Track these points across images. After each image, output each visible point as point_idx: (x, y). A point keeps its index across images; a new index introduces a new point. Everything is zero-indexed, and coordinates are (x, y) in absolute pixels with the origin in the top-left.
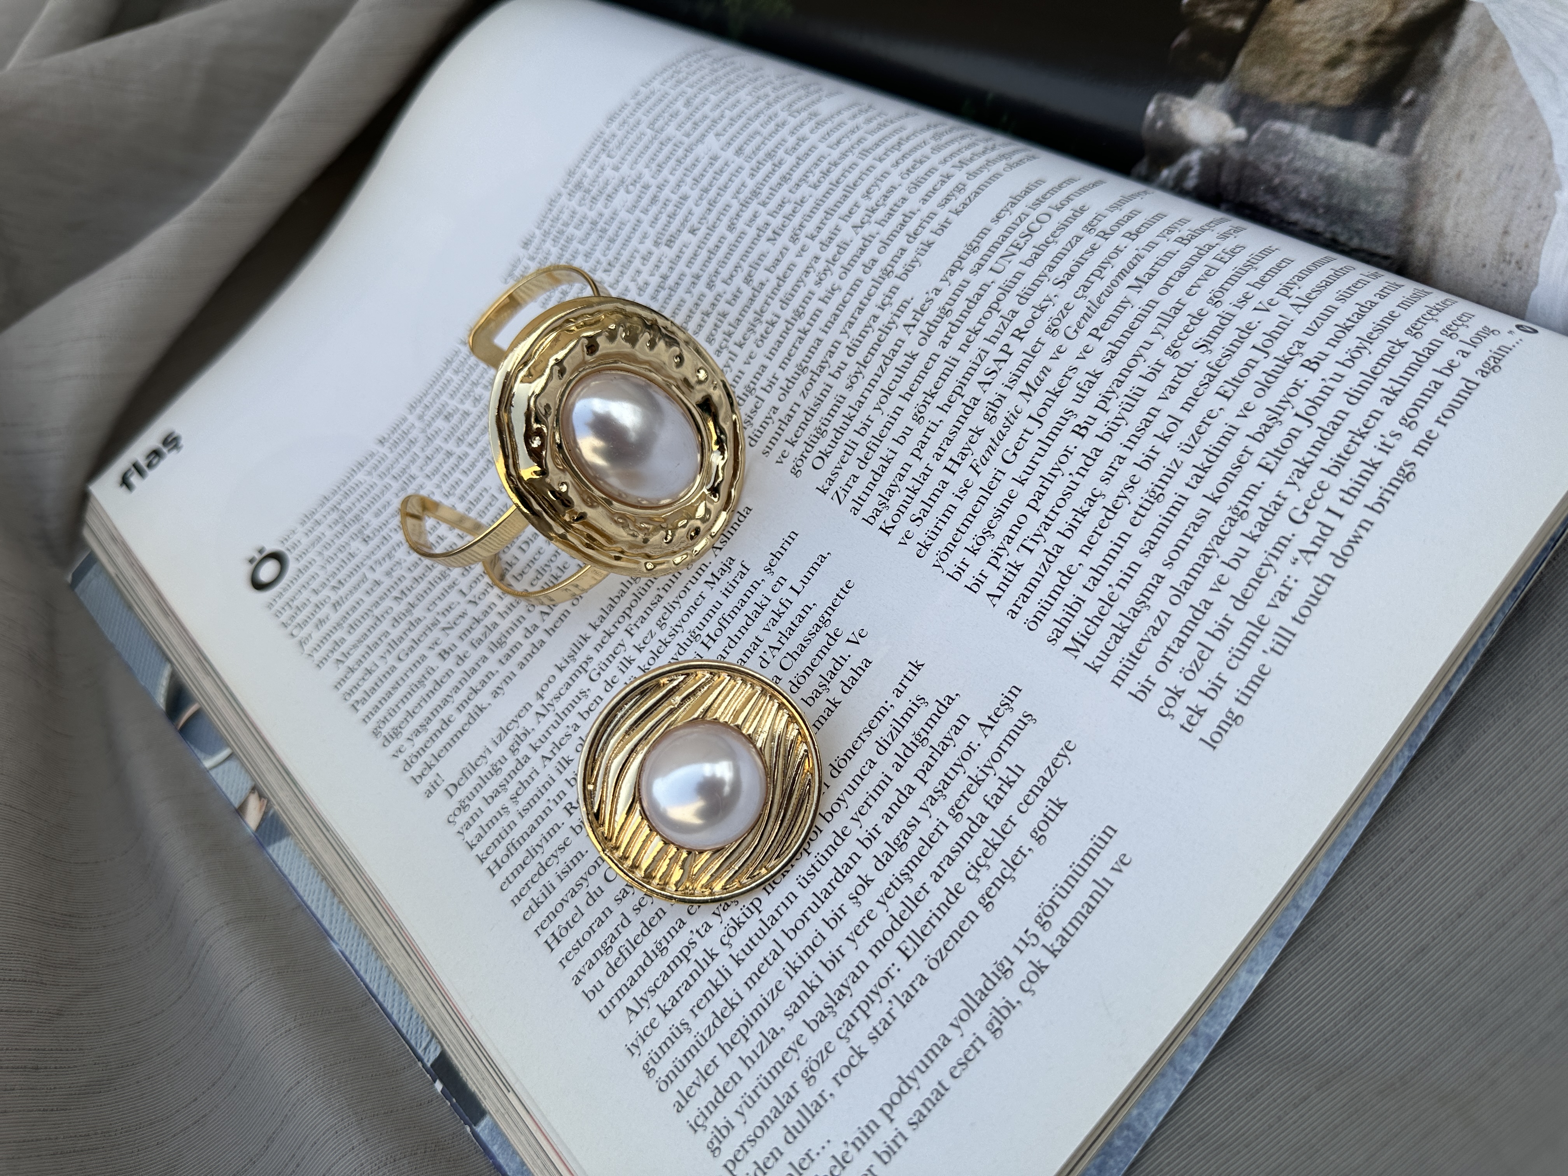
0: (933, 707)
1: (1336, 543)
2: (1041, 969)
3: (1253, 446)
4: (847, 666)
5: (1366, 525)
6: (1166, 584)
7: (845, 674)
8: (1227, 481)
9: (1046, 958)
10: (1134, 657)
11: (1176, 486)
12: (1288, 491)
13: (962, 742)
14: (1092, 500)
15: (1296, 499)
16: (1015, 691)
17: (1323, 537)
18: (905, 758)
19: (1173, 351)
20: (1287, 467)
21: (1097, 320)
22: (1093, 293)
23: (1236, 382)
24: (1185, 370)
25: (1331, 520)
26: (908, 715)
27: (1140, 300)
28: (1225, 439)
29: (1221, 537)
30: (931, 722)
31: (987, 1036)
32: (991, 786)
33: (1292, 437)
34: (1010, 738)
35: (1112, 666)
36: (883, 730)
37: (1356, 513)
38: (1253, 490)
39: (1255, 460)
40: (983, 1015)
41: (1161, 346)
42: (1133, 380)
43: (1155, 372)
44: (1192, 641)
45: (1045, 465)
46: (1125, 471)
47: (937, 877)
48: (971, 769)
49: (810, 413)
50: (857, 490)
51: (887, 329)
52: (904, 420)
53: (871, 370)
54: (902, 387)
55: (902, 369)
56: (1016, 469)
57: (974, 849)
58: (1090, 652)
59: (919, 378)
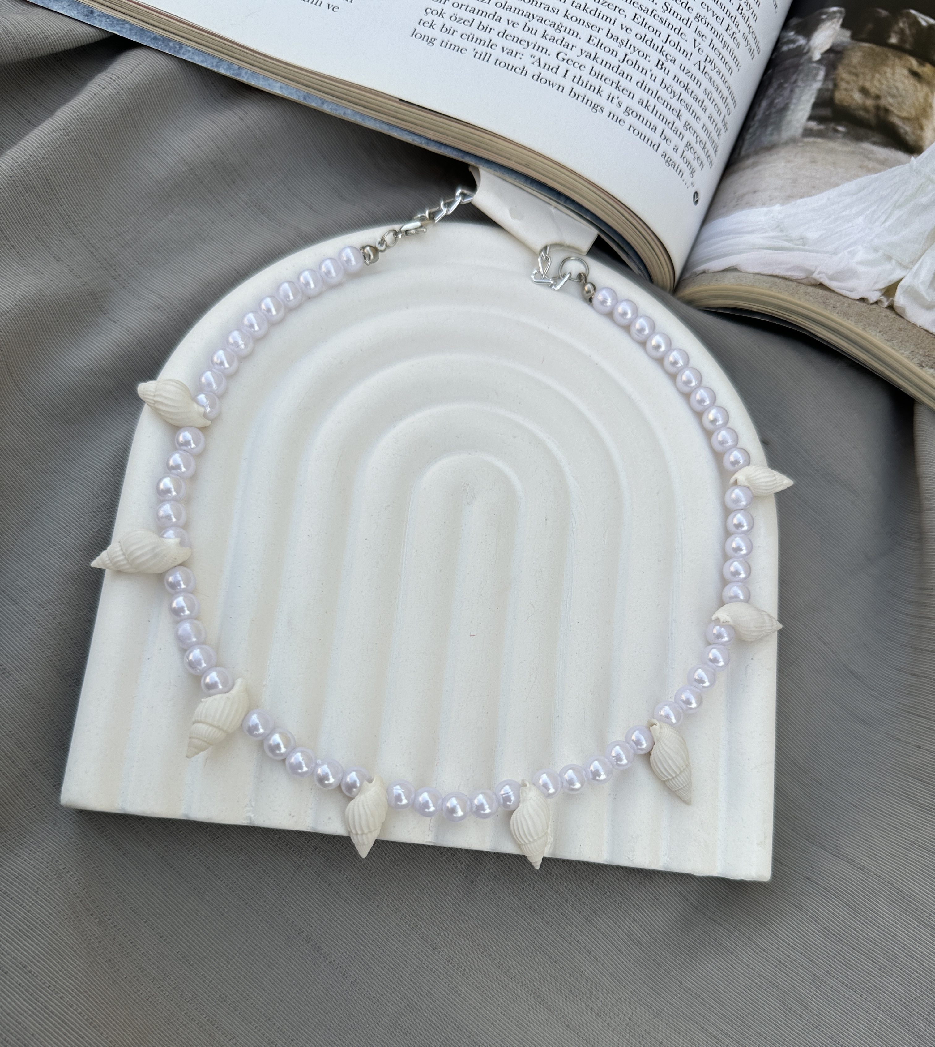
1: (546, 74)
3: (603, 33)
5: (561, 88)
8: (578, 21)
12: (577, 51)
15: (573, 54)
17: (550, 68)
23: (644, 23)
25: (562, 71)
28: (606, 18)
29: (541, 20)
33: (611, 51)
37: (568, 83)
38: (575, 34)
39: (594, 34)
44: (474, 16)
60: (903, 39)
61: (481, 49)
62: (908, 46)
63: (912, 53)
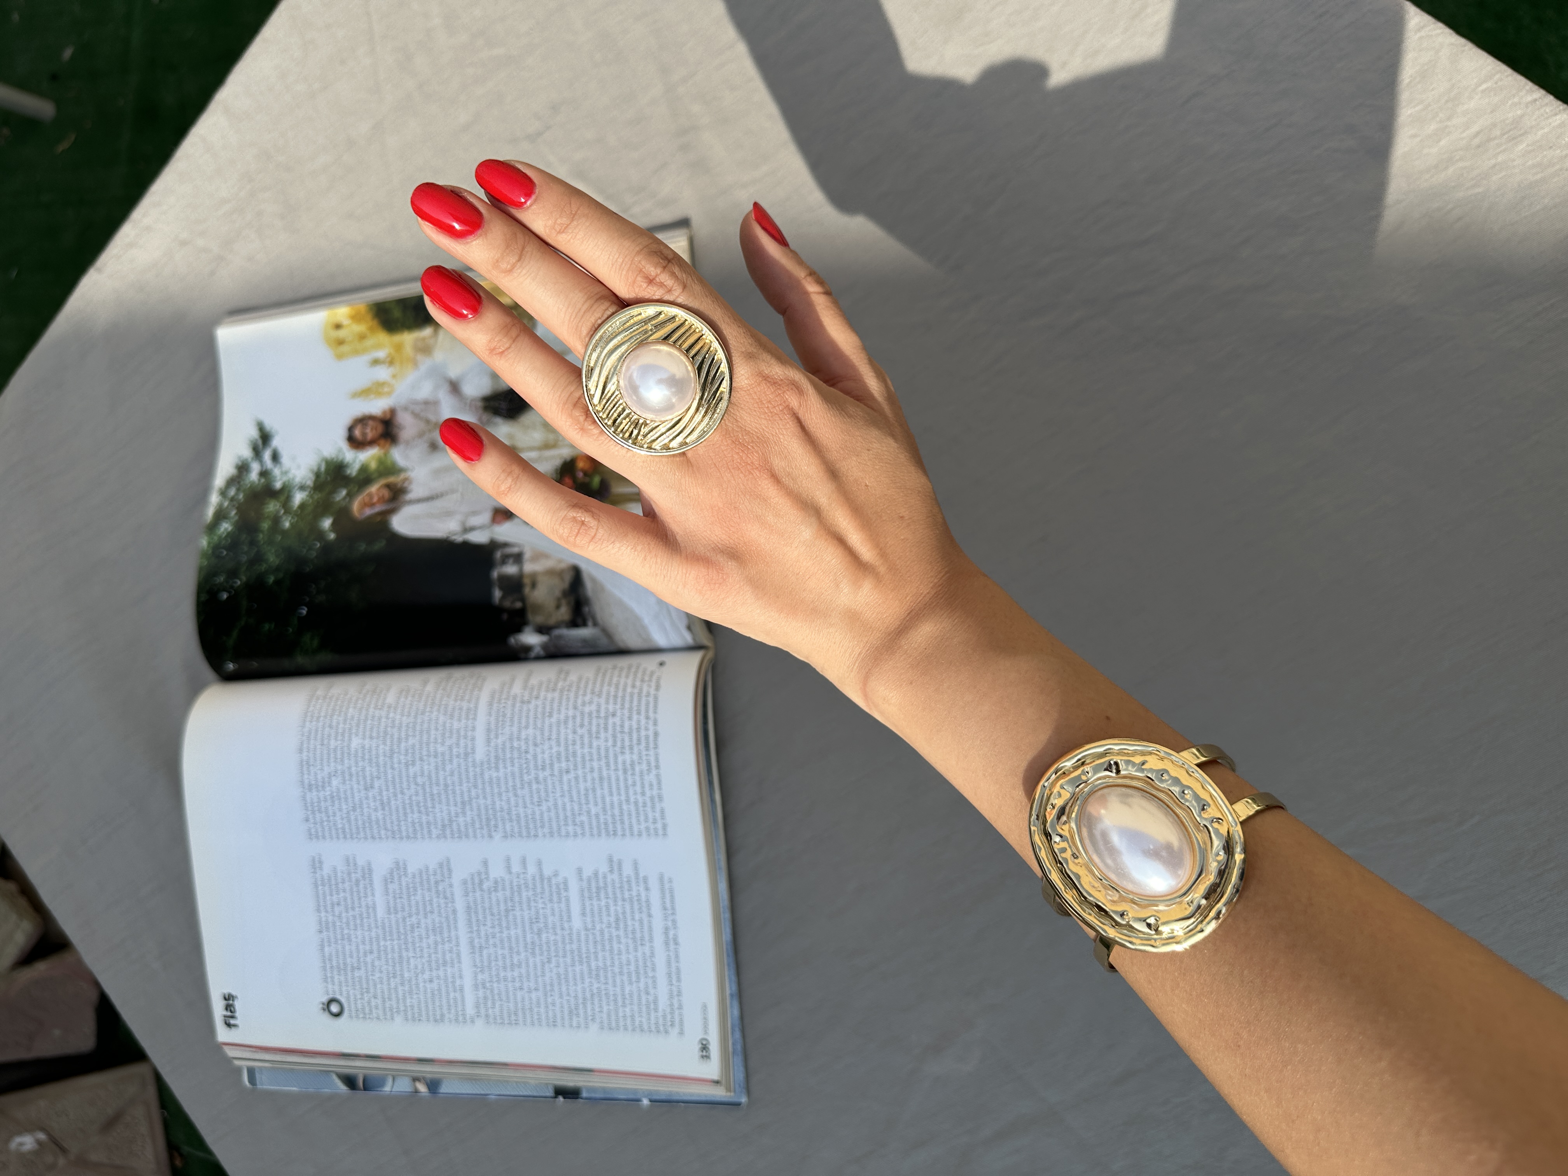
0: (594, 878)
3: (615, 749)
4: (560, 883)
6: (623, 802)
7: (562, 887)
8: (616, 763)
9: (673, 917)
10: (630, 826)
12: (632, 756)
13: (609, 880)
14: (586, 790)
16: (610, 857)
17: (649, 764)
18: (599, 897)
25: (648, 758)
27: (554, 719)
28: (607, 751)
29: (625, 780)
30: (597, 881)
31: (677, 947)
32: (626, 886)
33: (623, 740)
34: (620, 869)
39: (618, 753)
41: (570, 732)
42: (570, 748)
43: (574, 742)
44: (640, 812)
45: (566, 788)
46: (589, 777)
47: (633, 919)
48: (617, 885)
49: (479, 815)
50: (516, 830)
51: (482, 774)
52: (512, 800)
53: (488, 789)
54: (503, 789)
55: (499, 785)
56: (558, 794)
57: (636, 907)
58: (620, 833)
59: (507, 783)
60: (517, 601)
61: (657, 801)
62: (519, 596)
63: (522, 592)
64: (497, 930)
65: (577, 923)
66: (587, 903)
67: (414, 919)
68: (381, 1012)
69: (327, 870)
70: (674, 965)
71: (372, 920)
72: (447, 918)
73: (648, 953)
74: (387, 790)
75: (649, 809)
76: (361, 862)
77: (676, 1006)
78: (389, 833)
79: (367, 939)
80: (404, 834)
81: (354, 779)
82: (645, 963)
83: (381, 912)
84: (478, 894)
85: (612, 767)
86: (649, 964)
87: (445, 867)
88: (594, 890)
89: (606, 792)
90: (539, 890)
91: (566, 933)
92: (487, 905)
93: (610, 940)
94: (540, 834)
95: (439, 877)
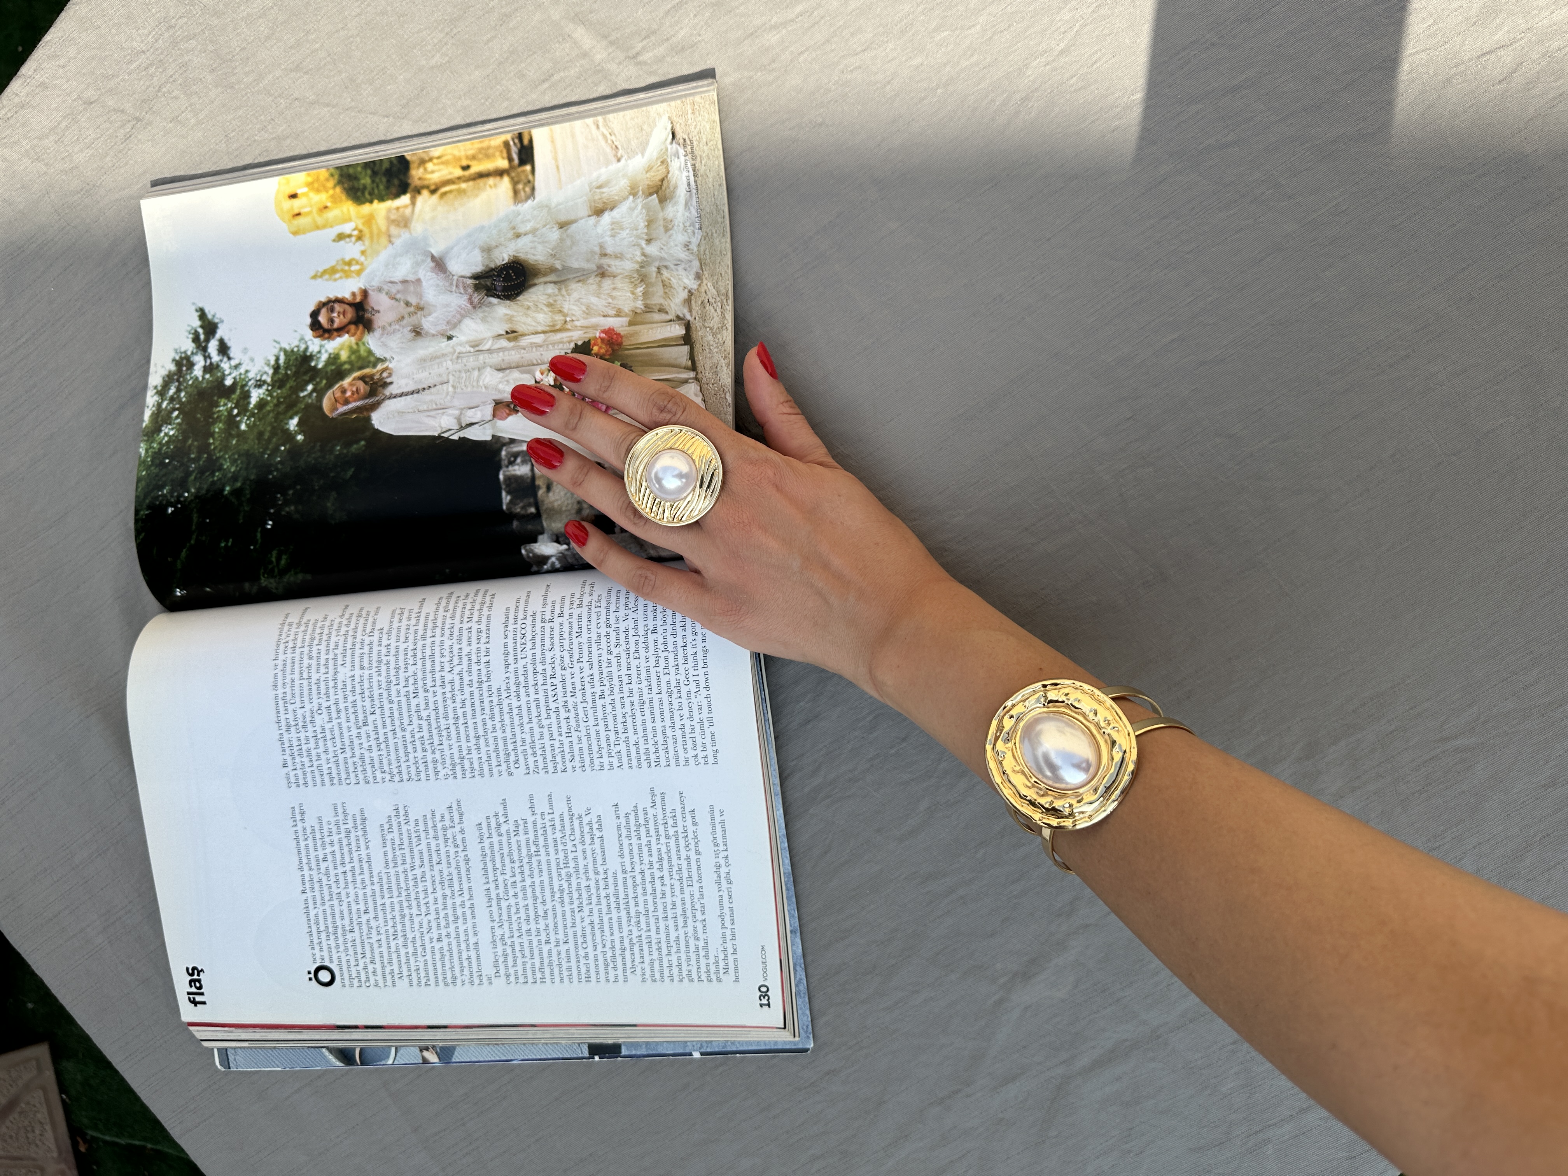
0: (633, 813)
1: (702, 684)
2: (727, 857)
3: (658, 669)
4: (594, 822)
5: (706, 673)
6: (667, 727)
7: (595, 826)
8: (659, 685)
9: (725, 853)
10: (676, 754)
11: (646, 697)
12: (678, 677)
13: (650, 816)
14: (624, 716)
15: (682, 678)
16: (652, 789)
17: (698, 684)
18: (639, 834)
19: (610, 652)
20: (672, 670)
21: (576, 656)
22: (566, 647)
23: (637, 651)
24: (618, 656)
25: (696, 678)
26: (627, 821)
27: (584, 639)
28: (648, 672)
29: (671, 703)
30: (636, 818)
31: (729, 886)
32: (670, 822)
33: (666, 659)
34: (663, 803)
35: (673, 762)
36: (624, 833)
37: (701, 672)
38: (668, 683)
39: (662, 674)
40: (724, 882)
41: (604, 653)
42: (605, 671)
43: (610, 663)
44: (688, 739)
45: (600, 715)
46: (627, 701)
47: (679, 858)
48: (660, 821)
49: (496, 751)
50: (541, 765)
51: (500, 703)
52: (537, 731)
53: (507, 721)
54: (526, 720)
55: (520, 714)
56: (592, 722)
57: (682, 842)
58: (663, 762)
59: (529, 713)
60: (530, 505)
61: (706, 724)
62: (532, 500)
63: (535, 495)
64: (518, 878)
65: (614, 864)
66: (626, 842)
67: (418, 872)
68: (379, 978)
69: (311, 821)
70: (726, 905)
71: (366, 876)
72: (458, 868)
73: (697, 895)
74: (384, 727)
75: (697, 734)
76: (352, 810)
77: (730, 950)
78: (388, 777)
79: (361, 897)
80: (405, 776)
81: (343, 715)
82: (693, 906)
83: (378, 865)
84: (495, 839)
85: (655, 689)
86: (698, 906)
87: (457, 809)
88: (633, 828)
89: (648, 717)
90: (568, 831)
91: (602, 876)
92: (506, 851)
93: (653, 882)
94: (569, 769)
95: (447, 823)
